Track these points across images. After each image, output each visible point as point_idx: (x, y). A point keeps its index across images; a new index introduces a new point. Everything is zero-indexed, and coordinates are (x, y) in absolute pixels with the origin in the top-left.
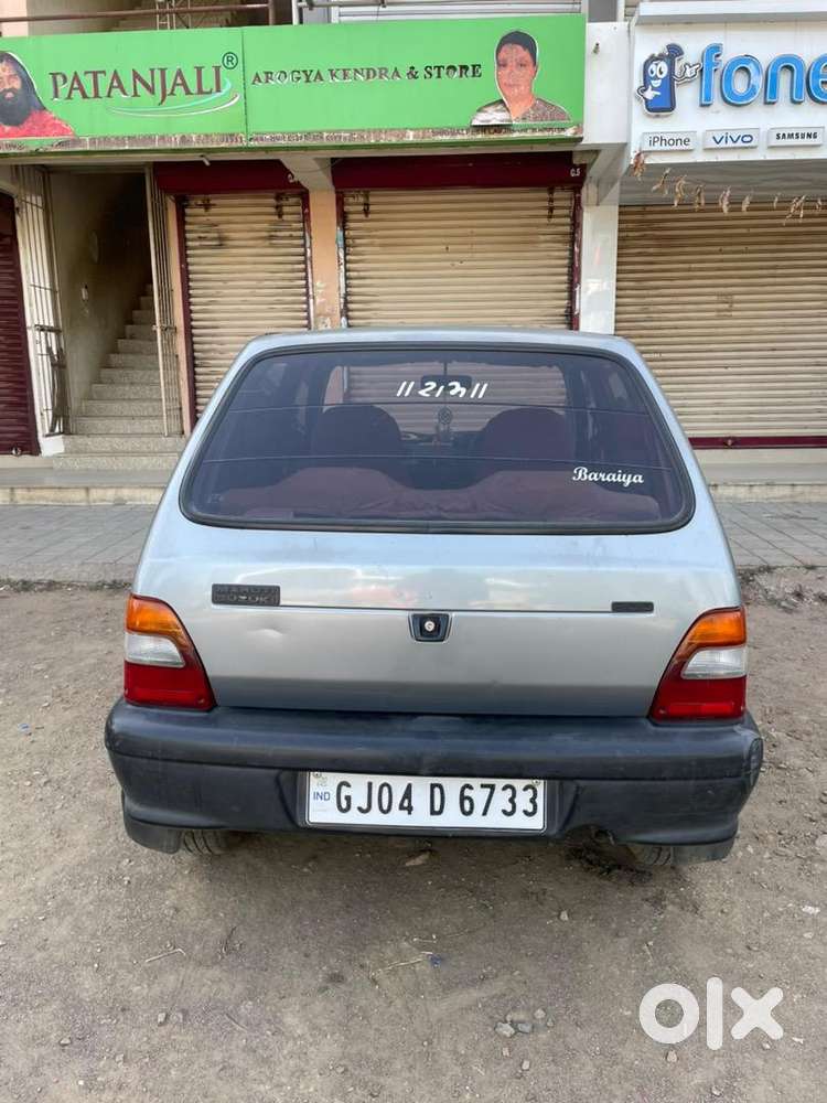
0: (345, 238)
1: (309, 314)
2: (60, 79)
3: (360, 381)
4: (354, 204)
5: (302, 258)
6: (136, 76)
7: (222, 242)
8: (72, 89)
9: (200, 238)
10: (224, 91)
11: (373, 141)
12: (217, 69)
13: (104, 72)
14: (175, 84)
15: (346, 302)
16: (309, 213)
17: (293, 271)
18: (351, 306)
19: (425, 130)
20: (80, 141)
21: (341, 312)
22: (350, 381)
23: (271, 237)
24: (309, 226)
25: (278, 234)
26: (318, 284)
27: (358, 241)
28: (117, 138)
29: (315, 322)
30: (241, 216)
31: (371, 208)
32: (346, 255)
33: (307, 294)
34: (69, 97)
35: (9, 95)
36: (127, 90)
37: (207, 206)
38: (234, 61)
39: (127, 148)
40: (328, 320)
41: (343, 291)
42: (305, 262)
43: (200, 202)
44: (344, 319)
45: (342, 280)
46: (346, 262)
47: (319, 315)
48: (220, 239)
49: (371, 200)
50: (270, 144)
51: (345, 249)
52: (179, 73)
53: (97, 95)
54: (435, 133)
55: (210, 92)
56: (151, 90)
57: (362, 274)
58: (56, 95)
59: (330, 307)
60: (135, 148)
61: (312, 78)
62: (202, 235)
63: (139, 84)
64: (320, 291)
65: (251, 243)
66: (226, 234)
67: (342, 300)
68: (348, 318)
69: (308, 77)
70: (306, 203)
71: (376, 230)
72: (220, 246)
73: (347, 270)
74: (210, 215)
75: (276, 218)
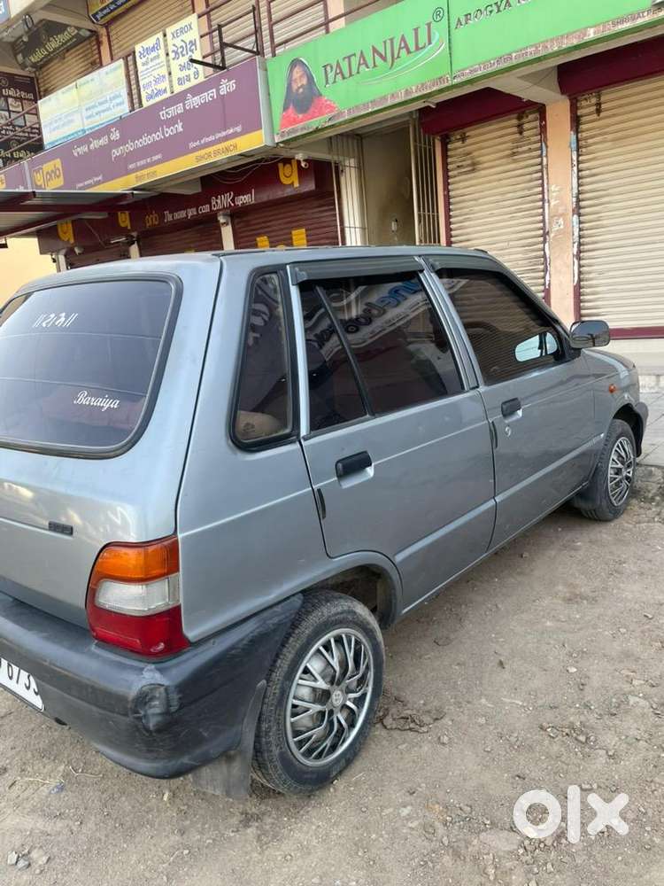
0: (578, 140)
1: (544, 217)
2: (329, 68)
3: (590, 273)
4: (587, 106)
5: (539, 167)
6: (375, 50)
7: (474, 167)
8: (336, 74)
9: (458, 167)
10: (433, 42)
11: (556, 49)
12: (429, 25)
13: (354, 55)
14: (400, 48)
15: (578, 201)
16: (545, 125)
17: (531, 181)
18: (582, 204)
19: (604, 24)
20: (342, 113)
21: (573, 211)
22: (580, 273)
23: (514, 154)
24: (546, 137)
25: (520, 150)
26: (553, 188)
27: (590, 141)
28: (364, 105)
29: (550, 223)
30: (489, 140)
31: (603, 106)
32: (578, 155)
33: (543, 200)
34: (335, 82)
35: (301, 90)
36: (369, 65)
37: (463, 139)
38: (441, 15)
39: (370, 110)
40: (561, 221)
41: (575, 191)
42: (541, 171)
43: (458, 137)
44: (575, 216)
45: (575, 180)
46: (579, 162)
47: (552, 217)
48: (474, 164)
49: (603, 99)
50: (470, 77)
51: (578, 151)
52: (403, 39)
53: (351, 75)
54: (615, 24)
55: (424, 47)
56: (384, 58)
57: (594, 171)
58: (327, 83)
59: (563, 208)
60: (375, 109)
61: (501, 8)
62: (460, 164)
63: (377, 57)
64: (554, 194)
65: (498, 162)
66: (478, 159)
67: (574, 200)
68: (579, 215)
69: (499, 7)
70: (543, 117)
71: (608, 126)
72: (473, 170)
73: (579, 171)
74: (467, 146)
75: (518, 136)
